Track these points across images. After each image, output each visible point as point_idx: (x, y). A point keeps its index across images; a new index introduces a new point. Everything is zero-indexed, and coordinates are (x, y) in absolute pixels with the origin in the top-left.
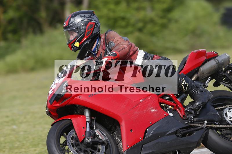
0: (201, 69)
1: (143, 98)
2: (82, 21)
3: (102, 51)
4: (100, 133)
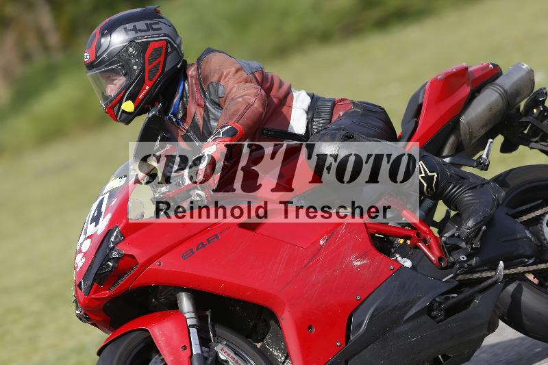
0: (463, 120)
1: (327, 233)
2: (131, 42)
3: (196, 109)
4: (229, 351)
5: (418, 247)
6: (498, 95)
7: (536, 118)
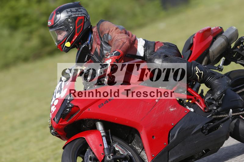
0: (210, 50)
2: (70, 17)
3: (97, 46)
4: (120, 147)
5: (195, 104)
6: (224, 40)
7: (239, 50)
